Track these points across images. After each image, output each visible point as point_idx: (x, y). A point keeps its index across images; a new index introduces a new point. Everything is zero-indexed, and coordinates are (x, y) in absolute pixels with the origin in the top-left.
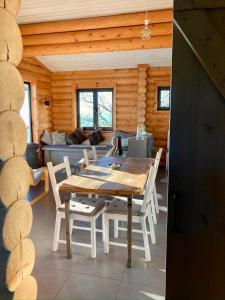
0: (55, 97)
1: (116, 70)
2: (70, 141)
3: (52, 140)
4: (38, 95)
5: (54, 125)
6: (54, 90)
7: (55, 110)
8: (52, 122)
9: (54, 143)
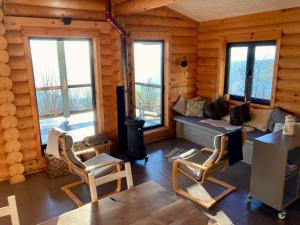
0: (200, 54)
1: (284, 11)
2: (208, 113)
3: (186, 109)
4: (172, 54)
5: (197, 89)
6: (200, 46)
7: (200, 70)
8: (195, 85)
9: (187, 114)
